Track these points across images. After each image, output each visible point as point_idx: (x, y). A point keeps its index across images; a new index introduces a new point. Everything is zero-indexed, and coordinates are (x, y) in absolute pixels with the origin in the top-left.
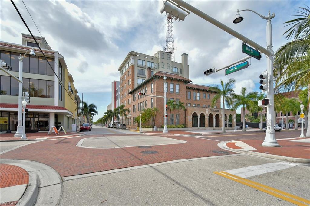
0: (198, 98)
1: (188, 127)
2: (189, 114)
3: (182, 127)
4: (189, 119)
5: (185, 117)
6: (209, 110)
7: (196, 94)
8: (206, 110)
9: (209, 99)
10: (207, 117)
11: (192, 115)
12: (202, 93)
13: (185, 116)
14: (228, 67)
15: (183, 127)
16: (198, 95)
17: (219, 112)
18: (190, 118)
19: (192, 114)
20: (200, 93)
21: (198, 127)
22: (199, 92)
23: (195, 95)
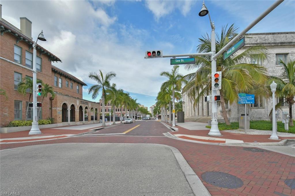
0: (60, 86)
1: (56, 123)
2: (58, 104)
3: (49, 124)
4: (58, 111)
5: (51, 109)
6: (79, 102)
7: (57, 79)
8: (76, 102)
9: (72, 88)
10: (78, 110)
11: (61, 106)
12: (64, 79)
13: (50, 107)
14: (174, 57)
15: (51, 122)
16: (60, 80)
17: (88, 104)
18: (59, 109)
19: (62, 104)
20: (62, 79)
21: (68, 121)
22: (62, 77)
23: (56, 81)
